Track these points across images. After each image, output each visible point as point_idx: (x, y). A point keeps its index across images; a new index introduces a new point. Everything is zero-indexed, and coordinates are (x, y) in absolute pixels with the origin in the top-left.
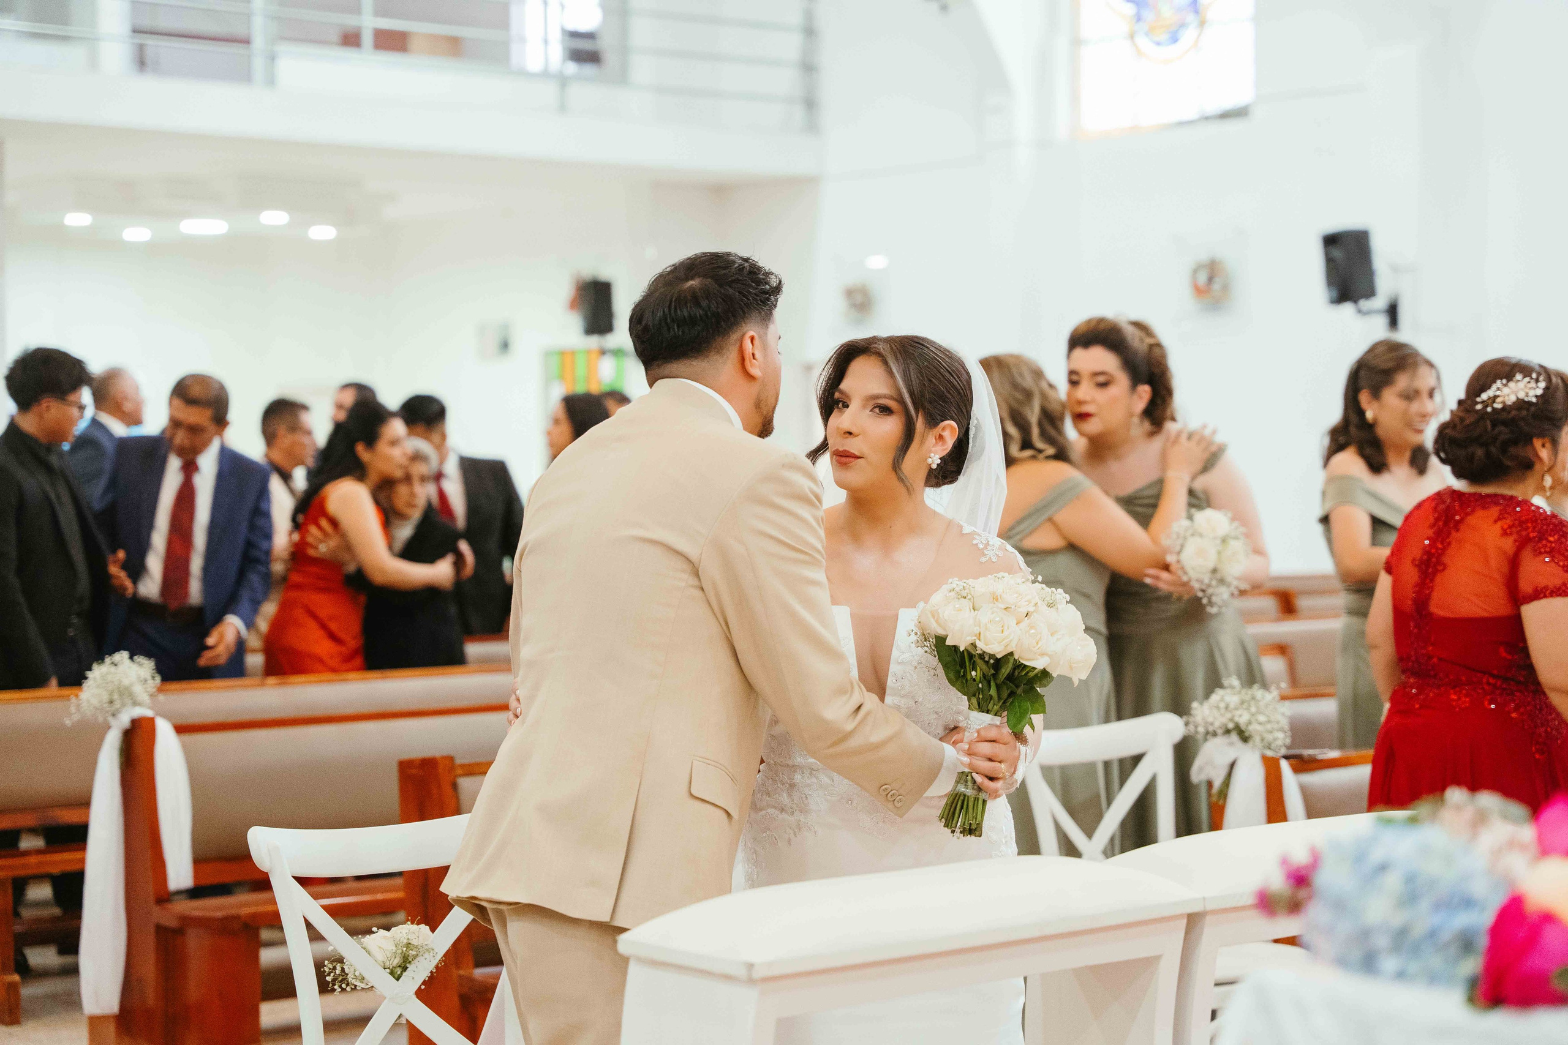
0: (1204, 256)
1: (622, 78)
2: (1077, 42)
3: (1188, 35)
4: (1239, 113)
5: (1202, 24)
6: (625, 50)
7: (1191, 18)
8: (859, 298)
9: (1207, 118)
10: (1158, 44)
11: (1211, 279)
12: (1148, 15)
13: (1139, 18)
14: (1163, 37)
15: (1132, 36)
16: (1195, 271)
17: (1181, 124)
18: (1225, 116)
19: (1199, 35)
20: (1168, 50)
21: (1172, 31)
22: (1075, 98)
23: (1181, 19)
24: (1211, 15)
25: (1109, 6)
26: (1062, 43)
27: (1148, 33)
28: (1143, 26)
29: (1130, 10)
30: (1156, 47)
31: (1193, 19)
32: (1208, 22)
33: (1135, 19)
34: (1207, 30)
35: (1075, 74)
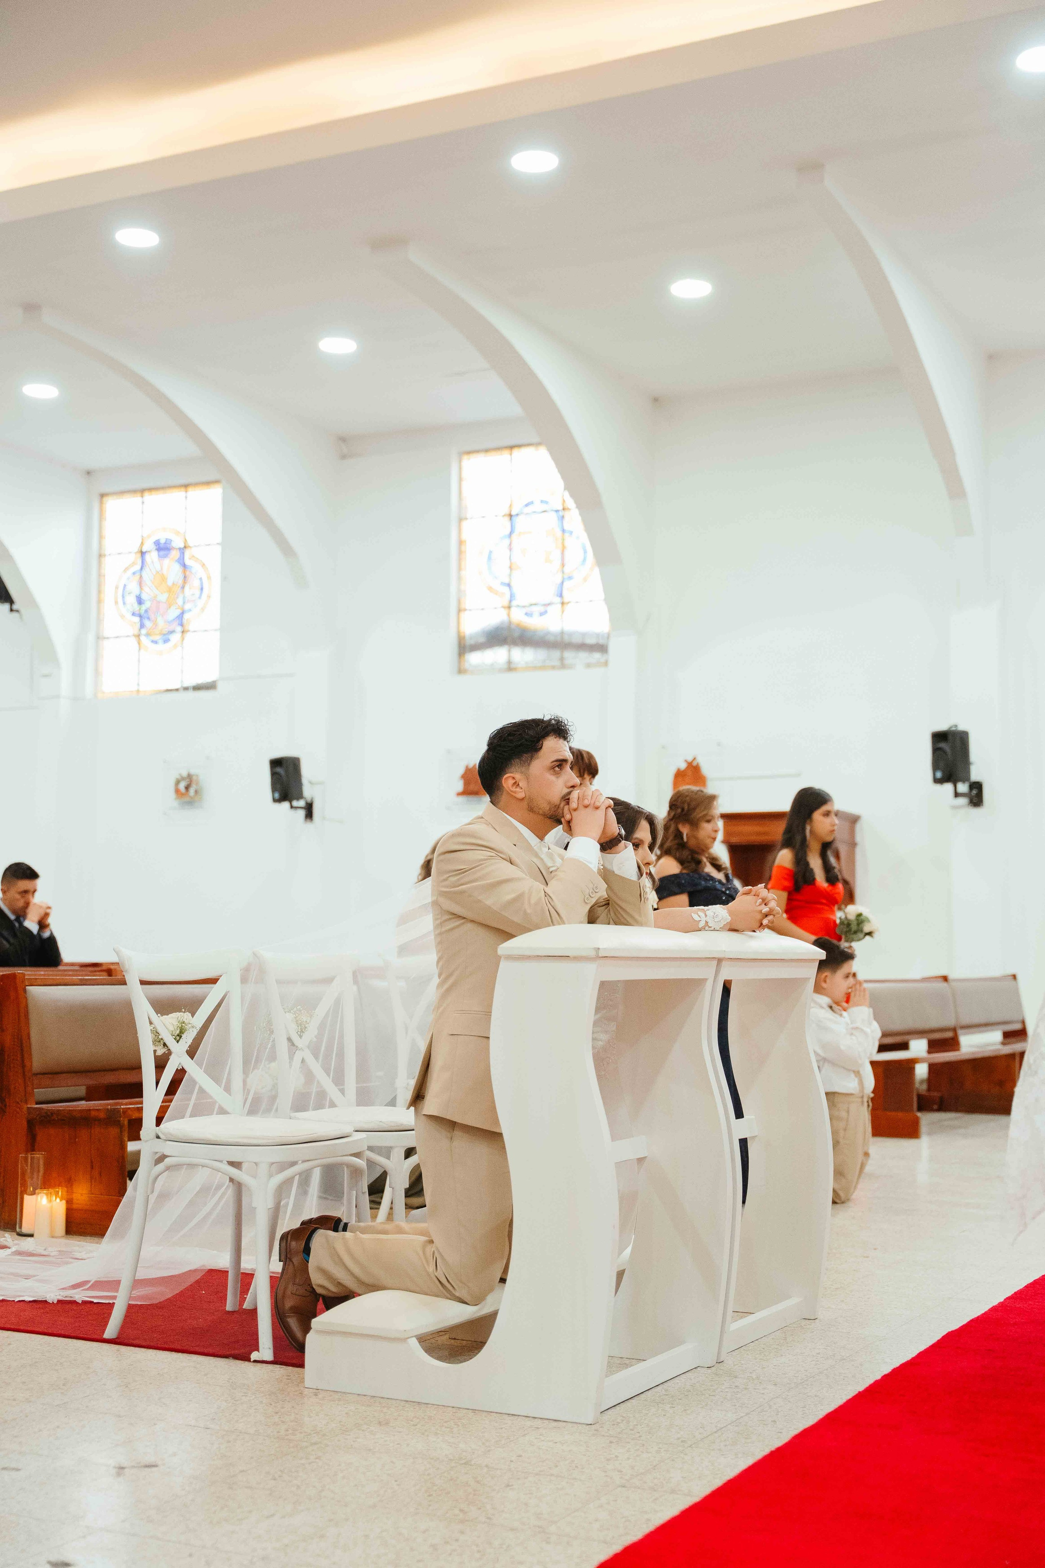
0: (185, 774)
2: (99, 638)
3: (175, 638)
4: (210, 686)
5: (184, 632)
9: (186, 689)
10: (155, 642)
11: (187, 788)
12: (148, 623)
13: (142, 626)
14: (159, 639)
15: (138, 636)
16: (178, 782)
17: (171, 690)
18: (197, 688)
19: (183, 639)
20: (161, 646)
21: (164, 635)
22: (97, 672)
23: (171, 628)
24: (191, 627)
25: (122, 617)
26: (91, 637)
27: (148, 635)
28: (144, 631)
29: (137, 619)
30: (152, 644)
31: (179, 629)
32: (188, 631)
33: (138, 625)
34: (188, 636)
35: (98, 657)
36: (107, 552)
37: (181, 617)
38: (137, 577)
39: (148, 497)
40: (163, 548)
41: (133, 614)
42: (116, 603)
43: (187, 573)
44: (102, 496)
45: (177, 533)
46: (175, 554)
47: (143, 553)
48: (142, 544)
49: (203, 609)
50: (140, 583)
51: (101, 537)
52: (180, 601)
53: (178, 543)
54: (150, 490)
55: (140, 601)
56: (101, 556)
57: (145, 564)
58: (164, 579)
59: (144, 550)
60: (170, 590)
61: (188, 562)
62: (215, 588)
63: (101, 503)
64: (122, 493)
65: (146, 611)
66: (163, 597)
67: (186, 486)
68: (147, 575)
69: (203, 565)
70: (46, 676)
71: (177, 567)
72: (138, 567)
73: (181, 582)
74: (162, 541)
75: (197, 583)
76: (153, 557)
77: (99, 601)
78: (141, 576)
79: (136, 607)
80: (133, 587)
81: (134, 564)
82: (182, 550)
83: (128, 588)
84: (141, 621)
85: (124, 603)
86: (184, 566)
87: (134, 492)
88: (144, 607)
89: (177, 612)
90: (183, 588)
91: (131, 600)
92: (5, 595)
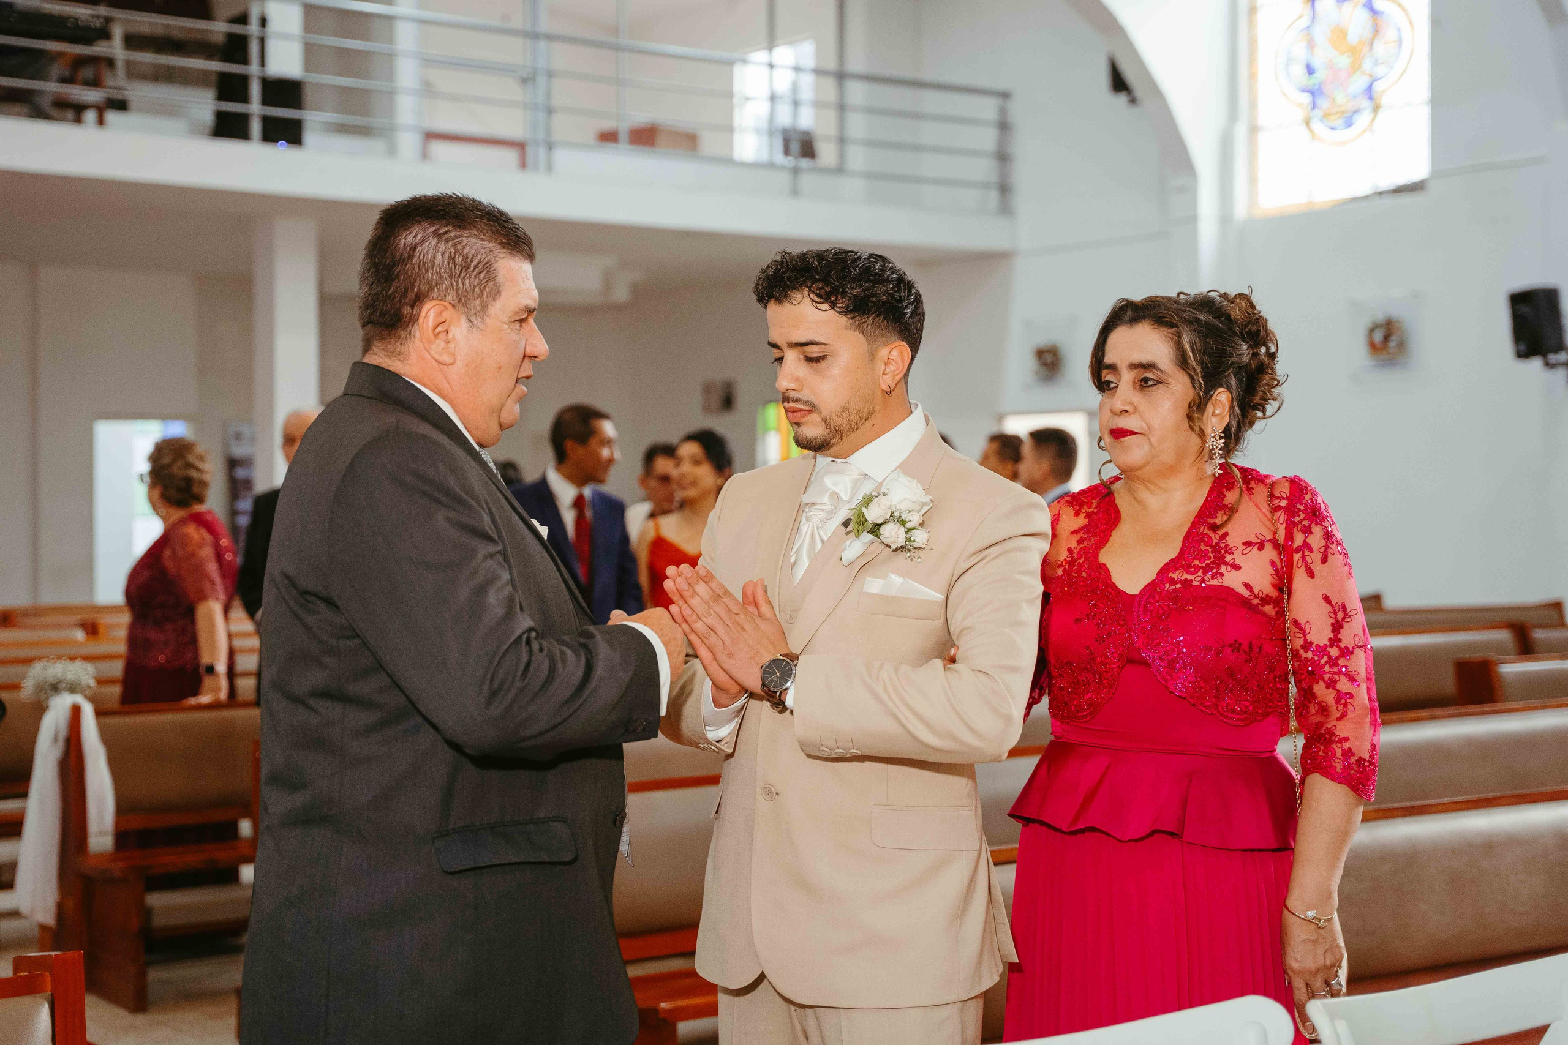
2: (1253, 129)
3: (1363, 119)
5: (1376, 109)
7: (1366, 104)
8: (1049, 358)
9: (1382, 193)
10: (1333, 128)
11: (1387, 337)
12: (1323, 103)
13: (1314, 106)
14: (1339, 122)
15: (1307, 122)
16: (1372, 331)
17: (1355, 199)
18: (1399, 191)
20: (1343, 134)
21: (1347, 116)
22: (1252, 178)
23: (1358, 105)
24: (1384, 101)
25: (1287, 96)
26: (1242, 130)
27: (1322, 119)
28: (1318, 113)
29: (1306, 98)
30: (1330, 132)
31: (1367, 106)
32: (1381, 107)
33: (1310, 107)
34: (1381, 114)
35: (1252, 156)
37: (1369, 88)
38: (1306, 35)
41: (1302, 90)
42: (1276, 75)
43: (1378, 23)
49: (1402, 73)
50: (1310, 44)
52: (1368, 66)
55: (1310, 70)
56: (1251, 11)
57: (1319, 13)
58: (1340, 34)
60: (1354, 50)
61: (1378, 5)
62: (1418, 40)
65: (1318, 84)
68: (1318, 31)
71: (1363, 15)
72: (1305, 22)
73: (1368, 33)
75: (1392, 35)
77: (1252, 76)
78: (1311, 34)
79: (1306, 80)
80: (1302, 50)
81: (1302, 15)
83: (1294, 53)
84: (1313, 98)
85: (1289, 75)
86: (1374, 12)
88: (1315, 79)
89: (1366, 81)
90: (1372, 43)
91: (1300, 69)
92: (1119, 83)
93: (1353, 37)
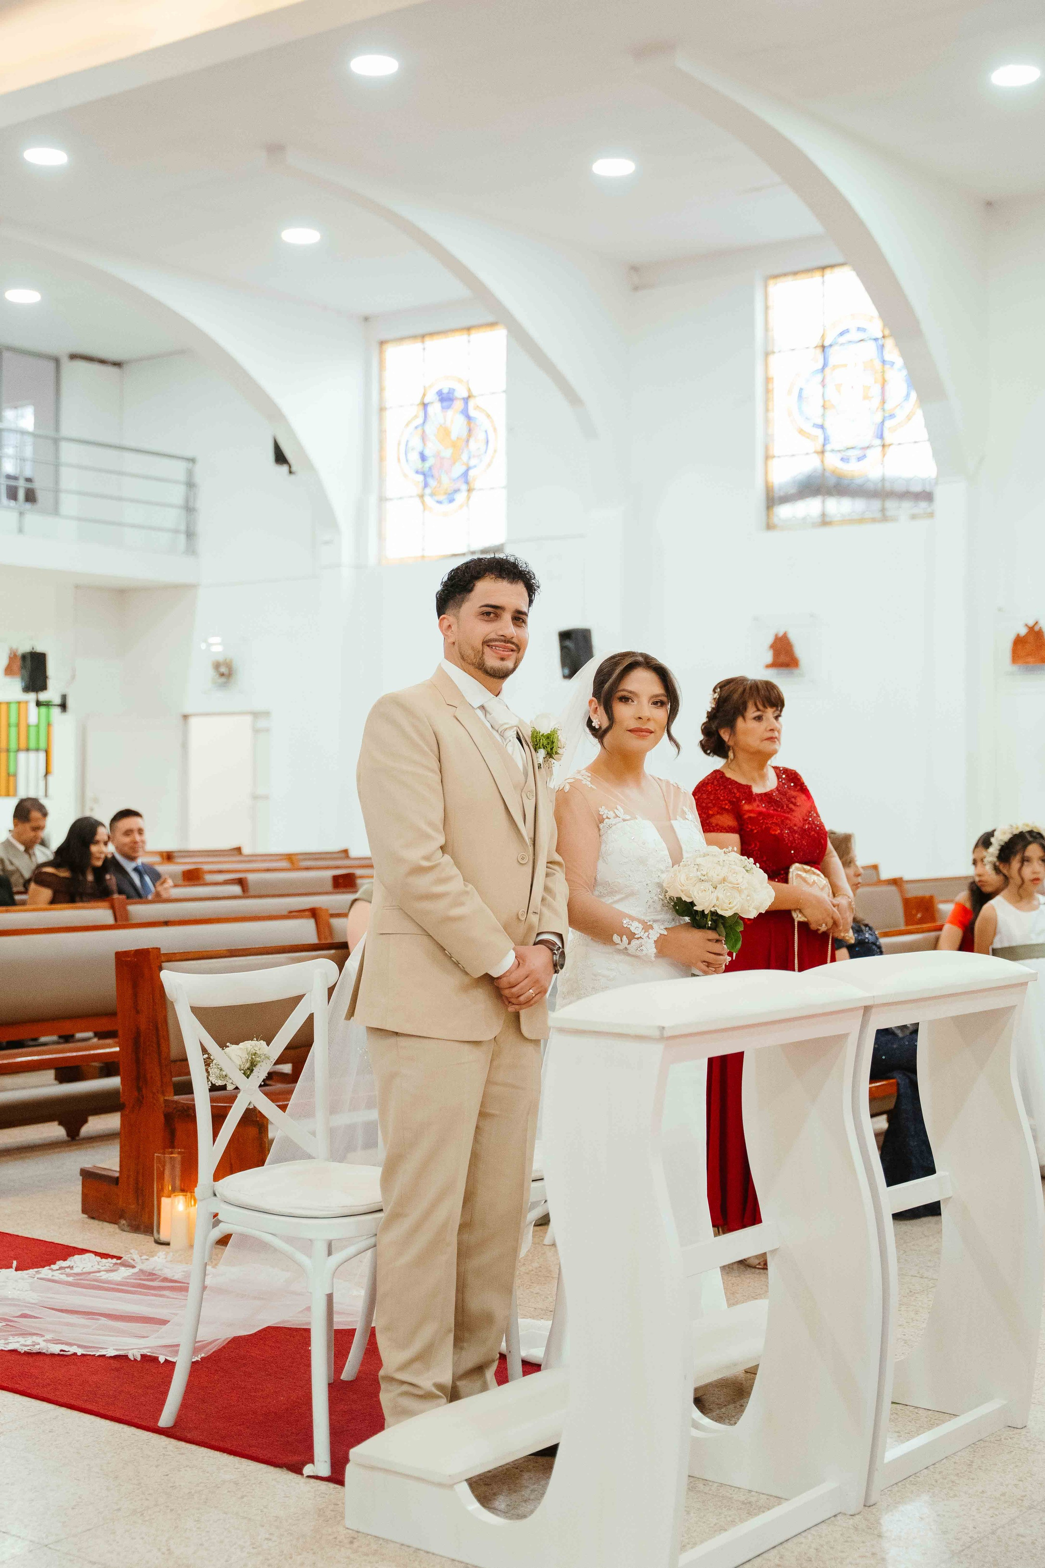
1: (55, 511)
2: (382, 499)
3: (461, 497)
5: (469, 490)
6: (57, 491)
10: (440, 502)
12: (432, 483)
13: (426, 485)
14: (444, 498)
15: (422, 496)
19: (469, 498)
20: (447, 507)
21: (449, 494)
22: (381, 536)
23: (456, 486)
24: (477, 485)
25: (405, 476)
26: (373, 499)
27: (432, 495)
28: (428, 491)
29: (420, 478)
30: (438, 505)
31: (464, 487)
32: (474, 489)
33: (422, 485)
34: (474, 494)
35: (381, 520)
36: (387, 405)
37: (465, 474)
38: (420, 430)
39: (430, 343)
40: (446, 398)
41: (417, 472)
42: (399, 459)
43: (472, 425)
44: (382, 343)
45: (460, 381)
46: (459, 405)
47: (425, 405)
48: (424, 395)
49: (489, 465)
50: (424, 438)
51: (381, 390)
52: (464, 457)
53: (461, 392)
54: (432, 334)
55: (423, 458)
56: (382, 409)
57: (428, 416)
58: (445, 432)
59: (426, 401)
60: (454, 445)
61: (472, 413)
62: (500, 441)
63: (381, 352)
64: (401, 339)
65: (430, 468)
66: (447, 453)
67: (468, 329)
68: (430, 429)
69: (488, 416)
70: (327, 543)
71: (461, 420)
72: (420, 420)
73: (465, 433)
74: (445, 391)
75: (481, 436)
76: (435, 408)
77: (381, 459)
78: (424, 432)
79: (419, 464)
80: (416, 443)
81: (416, 417)
82: (466, 400)
83: (410, 444)
84: (425, 479)
85: (407, 461)
86: (469, 418)
87: (414, 337)
88: (427, 464)
89: (463, 469)
90: (468, 441)
91: (415, 456)
92: (280, 458)
93: (454, 436)
